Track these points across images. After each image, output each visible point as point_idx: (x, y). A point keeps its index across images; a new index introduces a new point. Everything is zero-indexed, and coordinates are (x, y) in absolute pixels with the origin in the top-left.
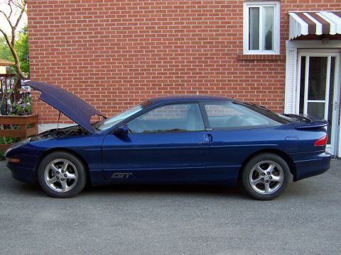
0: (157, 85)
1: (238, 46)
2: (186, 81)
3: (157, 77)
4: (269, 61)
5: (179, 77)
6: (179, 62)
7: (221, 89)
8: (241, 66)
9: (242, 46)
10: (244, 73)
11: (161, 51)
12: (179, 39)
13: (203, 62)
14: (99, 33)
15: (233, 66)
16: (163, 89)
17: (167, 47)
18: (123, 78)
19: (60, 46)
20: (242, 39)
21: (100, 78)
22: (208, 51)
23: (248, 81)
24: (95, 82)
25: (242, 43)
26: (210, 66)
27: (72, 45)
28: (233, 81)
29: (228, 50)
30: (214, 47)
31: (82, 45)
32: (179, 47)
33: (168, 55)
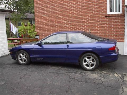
0: (75, 27)
1: (105, 11)
2: (86, 25)
3: (75, 24)
4: (118, 16)
5: (83, 24)
6: (83, 18)
7: (99, 28)
8: (106, 19)
9: (107, 11)
10: (108, 22)
11: (77, 15)
12: (83, 10)
13: (92, 18)
14: (56, 9)
15: (103, 19)
16: (77, 28)
17: (79, 13)
18: (64, 25)
19: (44, 15)
20: (107, 8)
21: (56, 25)
22: (93, 13)
23: (109, 25)
24: (55, 27)
25: (106, 10)
26: (94, 19)
27: (47, 14)
28: (103, 25)
29: (101, 13)
30: (96, 12)
31: (50, 14)
32: (83, 13)
33: (79, 16)
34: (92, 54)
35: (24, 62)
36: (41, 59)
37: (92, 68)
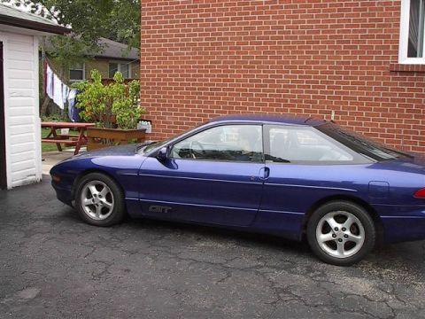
0: (282, 101)
1: (391, 52)
2: (319, 97)
3: (283, 91)
5: (311, 92)
6: (312, 72)
7: (365, 109)
8: (393, 79)
9: (397, 52)
10: (398, 90)
11: (289, 57)
12: (313, 43)
13: (343, 73)
14: (217, 34)
15: (383, 79)
16: (289, 106)
17: (297, 52)
18: (242, 90)
19: (173, 49)
20: (398, 42)
21: (215, 89)
22: (350, 58)
23: (404, 100)
24: (209, 94)
25: (397, 47)
26: (351, 78)
27: (185, 49)
28: (382, 100)
29: (377, 58)
30: (359, 52)
31: (197, 49)
32: (312, 52)
33: (297, 62)
34: (353, 206)
35: (101, 217)
36: (163, 210)
37: (348, 254)
